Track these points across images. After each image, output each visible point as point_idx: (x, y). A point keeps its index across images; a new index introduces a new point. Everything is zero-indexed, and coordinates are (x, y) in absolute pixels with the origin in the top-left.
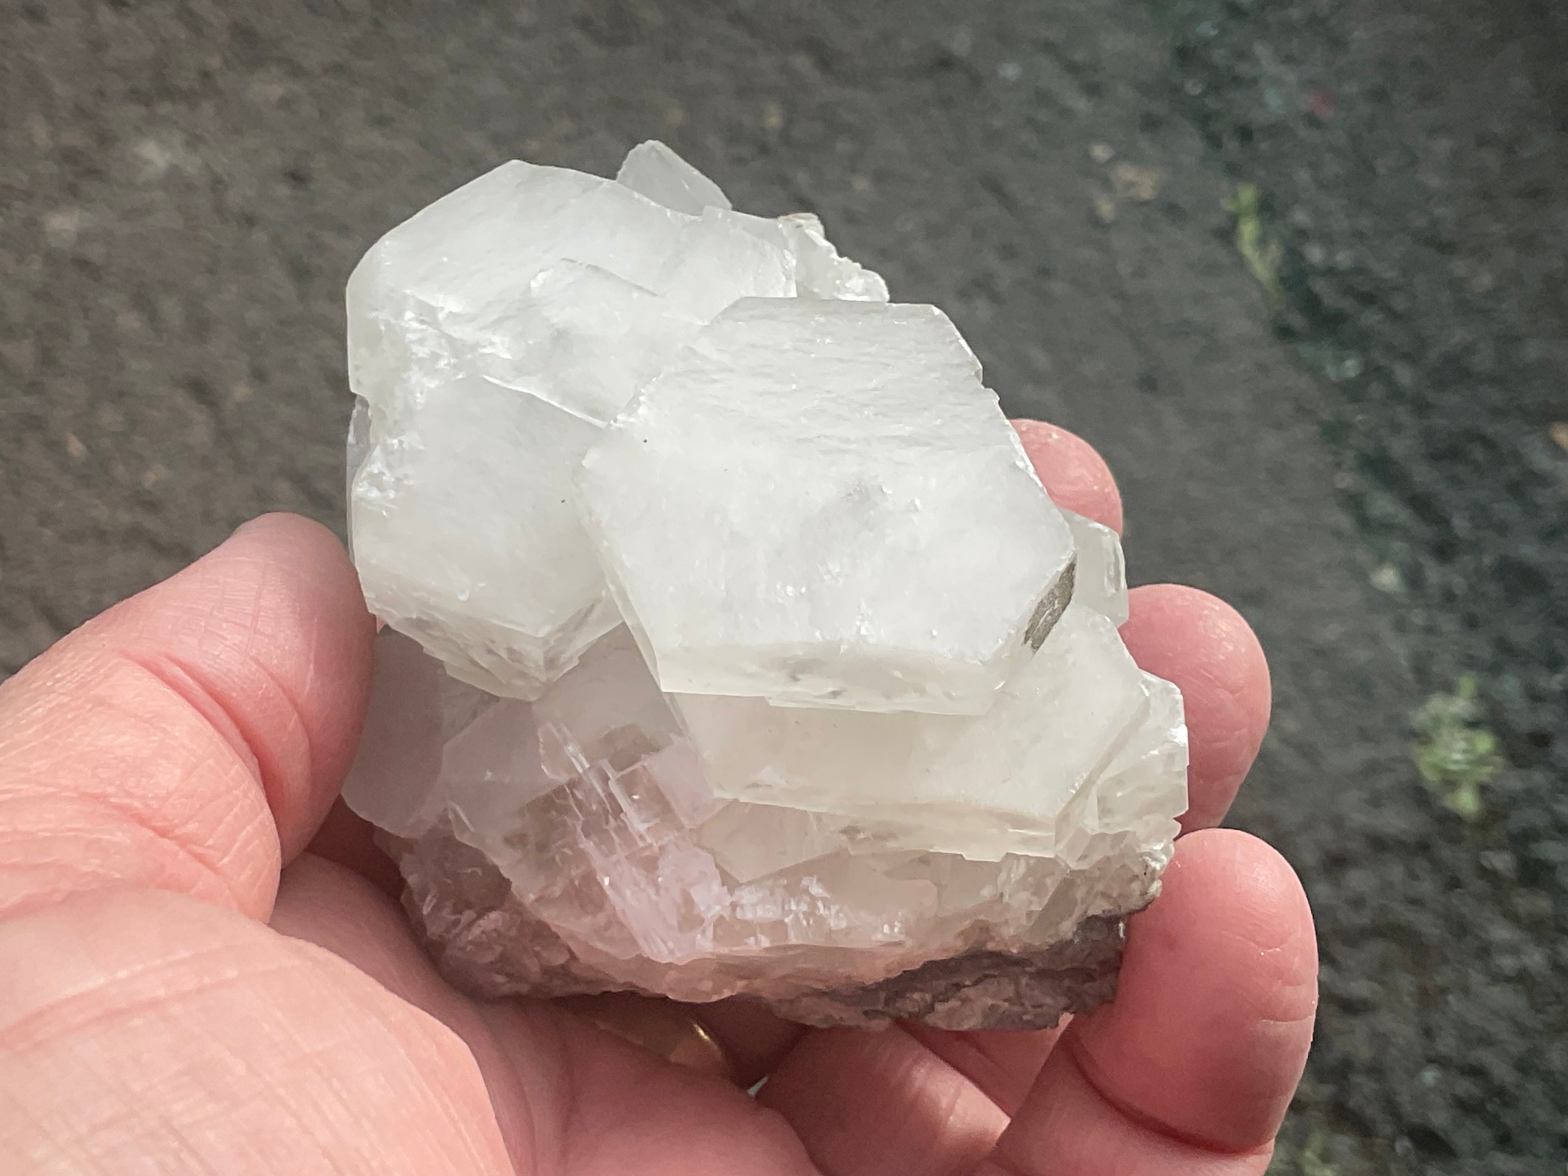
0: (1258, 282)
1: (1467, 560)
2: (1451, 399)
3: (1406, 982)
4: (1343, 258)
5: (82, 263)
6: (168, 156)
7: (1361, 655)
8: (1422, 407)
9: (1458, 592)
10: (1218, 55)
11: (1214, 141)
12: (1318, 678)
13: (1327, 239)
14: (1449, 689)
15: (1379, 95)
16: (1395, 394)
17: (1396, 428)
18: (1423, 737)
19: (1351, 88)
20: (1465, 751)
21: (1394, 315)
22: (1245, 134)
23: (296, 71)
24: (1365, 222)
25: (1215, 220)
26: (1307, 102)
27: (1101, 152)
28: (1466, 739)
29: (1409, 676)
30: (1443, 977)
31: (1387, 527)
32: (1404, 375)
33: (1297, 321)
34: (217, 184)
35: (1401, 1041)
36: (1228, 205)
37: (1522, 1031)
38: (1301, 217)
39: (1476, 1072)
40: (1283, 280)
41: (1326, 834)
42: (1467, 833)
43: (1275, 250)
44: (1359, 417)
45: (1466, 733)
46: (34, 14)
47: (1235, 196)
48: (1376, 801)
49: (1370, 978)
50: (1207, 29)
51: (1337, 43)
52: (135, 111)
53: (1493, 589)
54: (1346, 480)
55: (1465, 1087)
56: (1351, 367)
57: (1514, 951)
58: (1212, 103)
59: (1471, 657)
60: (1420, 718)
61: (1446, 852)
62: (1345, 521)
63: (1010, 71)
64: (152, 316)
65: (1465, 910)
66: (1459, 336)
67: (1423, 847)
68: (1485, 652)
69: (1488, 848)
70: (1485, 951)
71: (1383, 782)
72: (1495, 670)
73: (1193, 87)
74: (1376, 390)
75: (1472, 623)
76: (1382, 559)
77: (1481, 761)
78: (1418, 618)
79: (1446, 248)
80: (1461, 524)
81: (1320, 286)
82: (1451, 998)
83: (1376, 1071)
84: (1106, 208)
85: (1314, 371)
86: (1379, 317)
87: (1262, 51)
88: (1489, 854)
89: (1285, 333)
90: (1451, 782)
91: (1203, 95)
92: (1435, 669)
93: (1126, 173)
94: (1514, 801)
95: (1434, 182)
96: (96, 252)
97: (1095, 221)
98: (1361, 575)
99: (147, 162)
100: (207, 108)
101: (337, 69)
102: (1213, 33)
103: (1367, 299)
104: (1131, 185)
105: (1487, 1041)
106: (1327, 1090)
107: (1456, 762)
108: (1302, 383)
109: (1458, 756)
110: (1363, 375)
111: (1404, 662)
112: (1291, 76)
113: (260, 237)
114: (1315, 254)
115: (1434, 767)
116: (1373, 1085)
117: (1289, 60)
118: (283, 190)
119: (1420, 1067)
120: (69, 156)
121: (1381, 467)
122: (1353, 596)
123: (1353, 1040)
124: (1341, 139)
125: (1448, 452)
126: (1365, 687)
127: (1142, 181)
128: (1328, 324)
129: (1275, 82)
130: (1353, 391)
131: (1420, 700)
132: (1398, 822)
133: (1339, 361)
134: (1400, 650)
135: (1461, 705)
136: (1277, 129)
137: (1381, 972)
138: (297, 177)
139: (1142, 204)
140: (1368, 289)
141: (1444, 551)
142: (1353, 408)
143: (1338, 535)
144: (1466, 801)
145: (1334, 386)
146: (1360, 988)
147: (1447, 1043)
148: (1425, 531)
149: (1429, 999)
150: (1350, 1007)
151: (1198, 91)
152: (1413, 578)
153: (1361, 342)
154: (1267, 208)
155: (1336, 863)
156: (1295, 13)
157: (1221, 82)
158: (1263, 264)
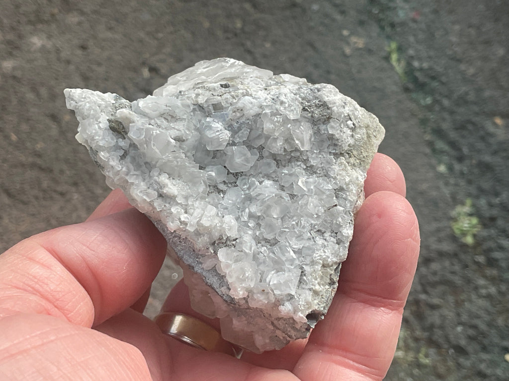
0: (398, 74)
1: (467, 162)
2: (462, 110)
4: (425, 65)
5: (14, 77)
6: (41, 42)
7: (434, 193)
8: (452, 113)
9: (465, 172)
10: (383, 0)
11: (382, 28)
12: (420, 201)
13: (420, 59)
14: (463, 204)
15: (436, 12)
16: (443, 109)
17: (444, 119)
18: (455, 220)
19: (426, 10)
20: (469, 224)
21: (443, 83)
22: (393, 25)
23: (82, 13)
24: (432, 53)
25: (384, 54)
26: (412, 14)
27: (345, 33)
28: (470, 220)
29: (450, 200)
30: (463, 297)
31: (442, 152)
32: (446, 102)
33: (411, 86)
34: (58, 51)
35: (449, 317)
36: (387, 49)
37: (489, 313)
38: (411, 52)
39: (474, 327)
40: (406, 73)
41: (424, 252)
42: (470, 250)
43: (403, 63)
44: (432, 117)
45: (469, 218)
47: (390, 46)
48: (440, 241)
49: (439, 298)
52: (29, 28)
53: (476, 171)
54: (428, 137)
55: (471, 332)
56: (429, 100)
57: (486, 288)
58: (381, 16)
59: (470, 193)
60: (453, 213)
61: (463, 256)
62: (428, 150)
63: (315, 7)
64: (38, 95)
65: (469, 275)
66: (464, 89)
67: (456, 255)
68: (473, 190)
69: (477, 255)
70: (476, 288)
71: (442, 234)
72: (477, 197)
73: (375, 11)
74: (437, 108)
75: (470, 182)
76: (440, 162)
77: (474, 227)
78: (452, 181)
79: (459, 61)
80: (465, 150)
81: (418, 74)
82: (466, 303)
83: (442, 327)
84: (348, 51)
85: (416, 101)
86: (437, 84)
88: (477, 256)
89: (407, 90)
90: (464, 234)
91: (379, 13)
92: (458, 198)
93: (354, 39)
94: (485, 239)
95: (454, 39)
96: (18, 74)
97: (344, 55)
98: (434, 168)
99: (35, 44)
100: (54, 26)
101: (95, 12)
103: (433, 78)
104: (355, 43)
105: (478, 317)
106: (426, 334)
107: (466, 227)
108: (412, 106)
109: (466, 225)
110: (432, 103)
111: (448, 196)
112: (407, 7)
113: (72, 67)
114: (416, 64)
115: (458, 229)
116: (441, 332)
117: (406, 1)
118: (79, 52)
119: (456, 326)
120: (9, 43)
121: (439, 133)
122: (431, 174)
123: (434, 318)
124: (423, 26)
125: (461, 127)
126: (436, 204)
127: (359, 42)
128: (421, 87)
129: (402, 8)
130: (429, 108)
131: (453, 207)
132: (447, 247)
133: (425, 99)
134: (446, 191)
135: (467, 209)
136: (403, 24)
137: (443, 296)
138: (83, 48)
139: (360, 49)
140: (433, 75)
141: (460, 159)
142: (429, 113)
143: (426, 155)
144: (469, 240)
145: (423, 106)
146: (436, 301)
147: (465, 318)
148: (454, 153)
149: (458, 304)
150: (433, 307)
151: (377, 12)
152: (450, 168)
153: (432, 92)
154: (400, 49)
155: (427, 261)
157: (384, 9)
158: (399, 67)
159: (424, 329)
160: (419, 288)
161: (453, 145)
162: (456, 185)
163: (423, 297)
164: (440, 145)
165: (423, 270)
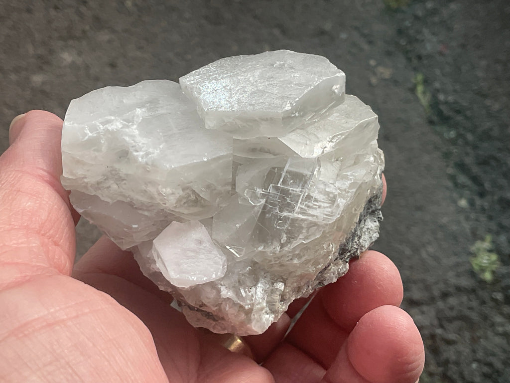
0: (423, 106)
1: (489, 198)
2: (485, 145)
3: (467, 335)
4: (451, 98)
5: (43, 92)
6: (71, 58)
7: (454, 228)
8: (475, 147)
9: (486, 208)
10: (411, 32)
11: (409, 60)
12: (440, 235)
13: (445, 92)
14: (483, 239)
15: (463, 46)
16: (467, 143)
17: (467, 154)
18: (474, 255)
19: (454, 44)
20: (488, 260)
21: (467, 118)
22: (419, 57)
23: (113, 31)
25: (409, 85)
26: (440, 48)
27: (372, 63)
28: (488, 256)
29: (470, 235)
30: (479, 333)
31: (464, 186)
32: (470, 137)
33: (435, 118)
34: (87, 67)
35: (465, 354)
36: (413, 81)
37: (505, 351)
38: (437, 85)
39: (490, 365)
40: (431, 105)
41: (442, 286)
42: (488, 286)
43: (429, 95)
44: (455, 150)
45: (488, 254)
46: (29, 11)
47: (416, 78)
48: (458, 275)
49: (455, 333)
50: (407, 23)
51: (450, 29)
52: (61, 43)
53: (497, 207)
55: (486, 369)
56: (452, 134)
57: (503, 325)
58: (409, 48)
59: (490, 229)
60: (473, 249)
61: (481, 293)
62: (450, 184)
63: (343, 36)
65: (487, 312)
66: (487, 125)
67: (473, 291)
68: (493, 226)
69: (495, 291)
70: (493, 325)
71: (461, 270)
72: (498, 233)
73: (403, 42)
74: (460, 142)
75: (490, 218)
76: (461, 197)
77: (493, 263)
78: (473, 216)
79: (485, 96)
80: (487, 185)
81: (443, 107)
82: (481, 340)
83: (457, 363)
84: (374, 80)
85: (441, 135)
86: (462, 118)
87: (426, 31)
88: (495, 293)
89: (431, 122)
90: (483, 270)
91: (406, 45)
92: (478, 233)
93: (381, 69)
94: (504, 276)
95: (480, 74)
96: (47, 88)
97: (370, 85)
98: (455, 202)
99: (65, 60)
100: (84, 43)
101: (126, 31)
102: (410, 25)
103: (458, 112)
104: (382, 73)
105: (493, 355)
106: (441, 369)
107: (484, 263)
108: (436, 139)
109: (485, 261)
110: (456, 137)
111: (468, 231)
112: (435, 39)
114: (441, 97)
115: (477, 264)
116: (456, 368)
117: (434, 34)
118: (108, 70)
119: (471, 363)
120: (40, 57)
121: (462, 167)
122: (452, 208)
123: (450, 353)
124: (450, 59)
125: (484, 162)
126: (455, 237)
127: (386, 72)
128: (445, 120)
129: (430, 41)
130: (453, 142)
131: (473, 243)
132: (465, 282)
133: (448, 132)
134: (467, 226)
135: (487, 245)
136: (430, 56)
137: (459, 331)
138: (113, 65)
139: (386, 80)
140: (458, 109)
141: (482, 195)
142: (452, 147)
143: (447, 188)
144: (488, 276)
145: (448, 140)
146: (452, 336)
147: (480, 355)
148: (475, 188)
149: (474, 340)
150: (449, 342)
151: (404, 44)
152: (472, 203)
153: (456, 126)
154: (426, 82)
155: (445, 295)
156: (436, 19)
157: (412, 41)
158: (424, 100)
159: (439, 364)
160: (436, 322)
161: (475, 179)
162: (477, 220)
163: (439, 331)
164: (462, 179)
165: (440, 304)
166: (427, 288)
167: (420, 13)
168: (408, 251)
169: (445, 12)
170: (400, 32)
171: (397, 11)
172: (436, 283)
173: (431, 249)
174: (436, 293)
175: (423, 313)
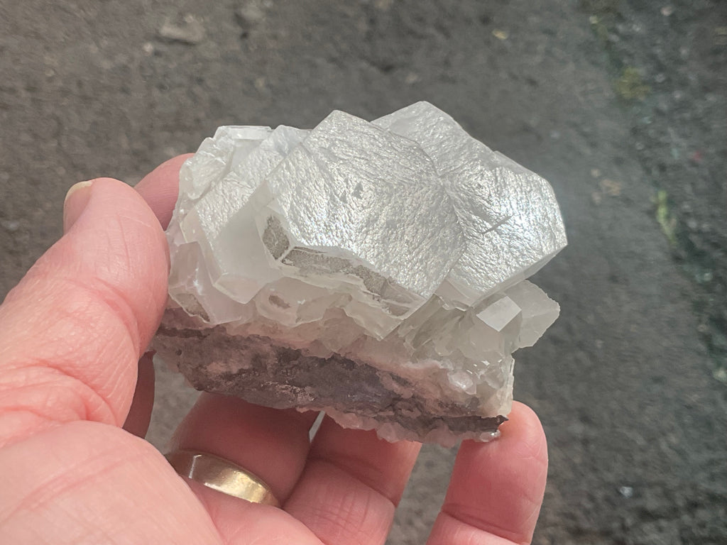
0: (665, 235)
4: (705, 226)
7: (708, 409)
10: (651, 132)
11: (648, 171)
12: (687, 420)
13: (699, 218)
19: (711, 150)
22: (662, 168)
24: (716, 211)
25: (647, 206)
26: (692, 155)
27: (595, 173)
31: (721, 351)
33: (683, 254)
36: (653, 200)
38: (686, 207)
40: (677, 235)
41: (689, 493)
43: (674, 221)
44: (712, 300)
46: (125, 90)
47: (656, 195)
48: (712, 478)
50: (647, 120)
51: (706, 129)
52: (166, 134)
54: (703, 328)
56: (708, 276)
58: (647, 153)
62: (702, 347)
63: (555, 135)
71: (717, 470)
73: (639, 146)
74: (718, 288)
76: (719, 366)
81: (694, 238)
84: (597, 198)
85: (690, 277)
86: (721, 254)
87: (671, 131)
89: (677, 259)
91: (643, 150)
93: (606, 183)
97: (592, 204)
98: (709, 373)
102: (649, 122)
103: (716, 246)
104: (608, 188)
108: (685, 282)
110: (713, 281)
112: (684, 143)
114: (693, 224)
117: (684, 136)
120: (136, 153)
121: (720, 323)
122: (705, 382)
124: (706, 173)
126: (709, 424)
127: (615, 187)
128: (697, 256)
129: (678, 146)
130: (708, 287)
133: (702, 273)
136: (677, 167)
139: (614, 197)
140: (716, 241)
142: (706, 295)
143: (700, 354)
145: (700, 285)
151: (640, 148)
153: (713, 265)
154: (671, 202)
155: (693, 506)
156: (687, 115)
157: (652, 144)
158: (668, 228)
164: (721, 340)
165: (686, 518)
166: (667, 494)
167: (664, 107)
168: (641, 441)
169: (700, 107)
170: (635, 131)
171: (631, 102)
172: (681, 487)
173: (673, 439)
174: (680, 503)
175: (660, 530)
